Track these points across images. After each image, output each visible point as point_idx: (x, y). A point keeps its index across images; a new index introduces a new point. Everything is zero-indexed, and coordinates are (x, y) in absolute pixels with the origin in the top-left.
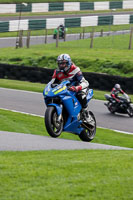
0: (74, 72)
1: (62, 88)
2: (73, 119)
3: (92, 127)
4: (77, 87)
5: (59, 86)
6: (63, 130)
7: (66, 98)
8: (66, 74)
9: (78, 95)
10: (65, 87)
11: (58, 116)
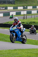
0: (19, 23)
1: (15, 28)
2: (19, 37)
3: (25, 39)
4: (19, 28)
5: (14, 27)
6: (16, 41)
7: (16, 31)
8: (17, 23)
9: (20, 30)
10: (16, 28)
11: (14, 36)
